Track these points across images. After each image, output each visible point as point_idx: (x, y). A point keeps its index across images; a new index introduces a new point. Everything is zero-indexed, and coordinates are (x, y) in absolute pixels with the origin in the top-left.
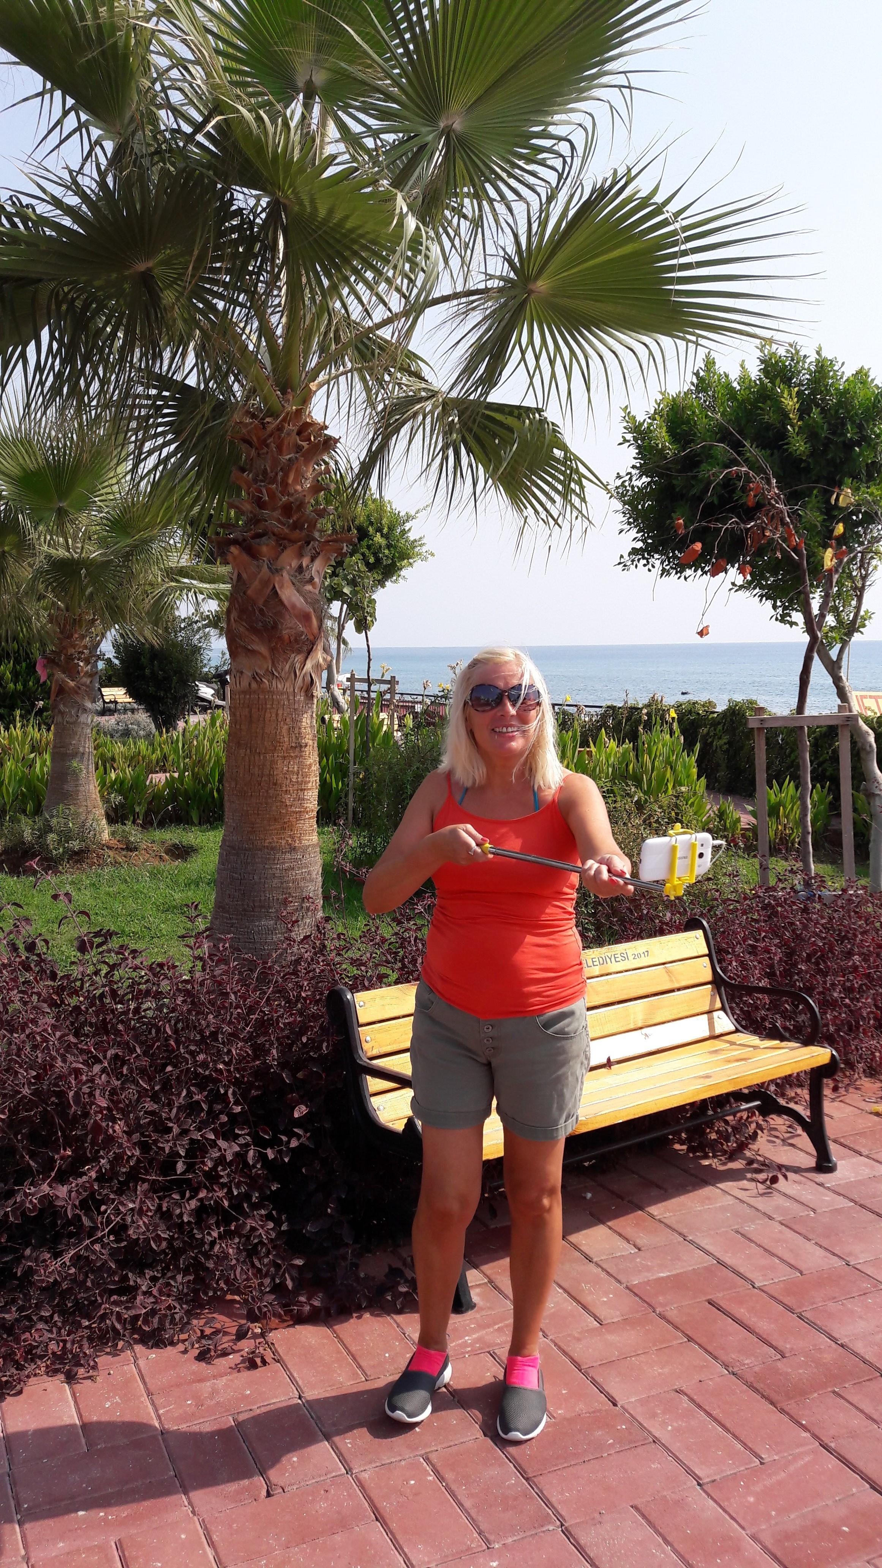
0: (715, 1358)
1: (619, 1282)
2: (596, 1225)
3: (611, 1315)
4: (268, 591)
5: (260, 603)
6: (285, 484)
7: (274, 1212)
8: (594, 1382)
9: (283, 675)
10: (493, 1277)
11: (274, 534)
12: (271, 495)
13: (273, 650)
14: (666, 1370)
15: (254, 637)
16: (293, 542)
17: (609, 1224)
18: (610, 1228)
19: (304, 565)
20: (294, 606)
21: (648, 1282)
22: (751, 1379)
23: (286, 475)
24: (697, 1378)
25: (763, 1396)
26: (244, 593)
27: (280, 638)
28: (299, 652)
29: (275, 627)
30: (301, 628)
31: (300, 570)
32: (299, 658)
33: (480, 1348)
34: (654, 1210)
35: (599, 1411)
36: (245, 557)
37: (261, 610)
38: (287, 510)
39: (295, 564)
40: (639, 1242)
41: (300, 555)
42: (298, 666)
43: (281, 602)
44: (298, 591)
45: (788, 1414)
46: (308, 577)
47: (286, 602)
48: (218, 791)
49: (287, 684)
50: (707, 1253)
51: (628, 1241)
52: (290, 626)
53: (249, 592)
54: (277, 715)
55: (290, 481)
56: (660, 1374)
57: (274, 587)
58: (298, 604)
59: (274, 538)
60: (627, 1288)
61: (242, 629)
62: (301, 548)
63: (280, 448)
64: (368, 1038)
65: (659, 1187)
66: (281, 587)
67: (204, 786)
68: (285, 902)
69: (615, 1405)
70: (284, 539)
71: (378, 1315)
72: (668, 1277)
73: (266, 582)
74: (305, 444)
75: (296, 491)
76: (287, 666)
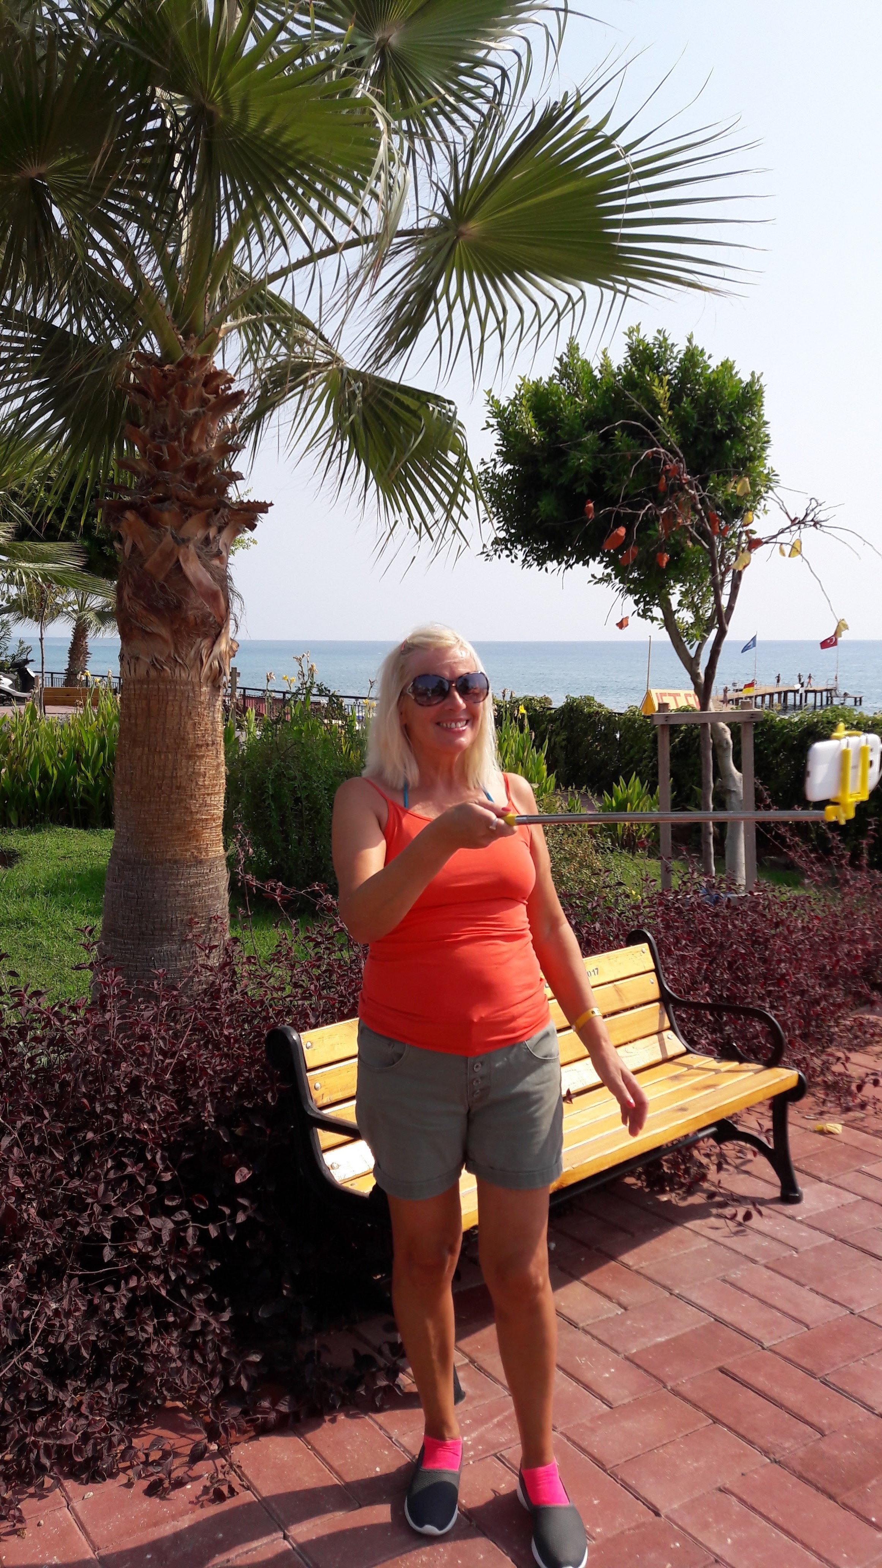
0: (751, 1443)
1: (615, 1351)
2: (569, 1282)
3: (621, 1395)
4: (170, 565)
5: (161, 578)
6: (189, 443)
7: (214, 1295)
8: (626, 1486)
9: (187, 662)
10: (474, 1355)
11: (178, 499)
12: (173, 454)
13: (175, 633)
14: (702, 1463)
15: (152, 618)
16: (201, 509)
17: (584, 1279)
18: (586, 1284)
19: (211, 536)
20: (200, 583)
21: (647, 1350)
22: (798, 1468)
23: (190, 432)
24: (738, 1471)
25: (818, 1489)
26: (141, 566)
27: (185, 620)
28: (205, 636)
29: (179, 606)
30: (208, 609)
31: (207, 541)
32: (206, 643)
33: (484, 1451)
34: (628, 1258)
35: (644, 1524)
36: (142, 525)
37: (162, 587)
38: (192, 472)
39: (200, 535)
40: (624, 1300)
41: (207, 525)
42: (204, 652)
43: (185, 578)
44: (205, 566)
45: (852, 1509)
46: (215, 550)
47: (191, 578)
48: (40, 790)
49: (193, 673)
50: (701, 1309)
51: (610, 1298)
52: (196, 606)
53: (147, 565)
54: (181, 708)
55: (194, 439)
56: (696, 1469)
57: (178, 560)
58: (204, 581)
59: (178, 503)
60: (627, 1358)
61: (138, 608)
62: (209, 516)
63: (182, 398)
64: (318, 1085)
65: (624, 1230)
66: (186, 560)
67: (24, 785)
68: (190, 924)
69: (657, 1514)
70: (189, 505)
71: (353, 1416)
72: (668, 1342)
73: (168, 555)
74: (212, 397)
75: (201, 450)
76: (193, 652)
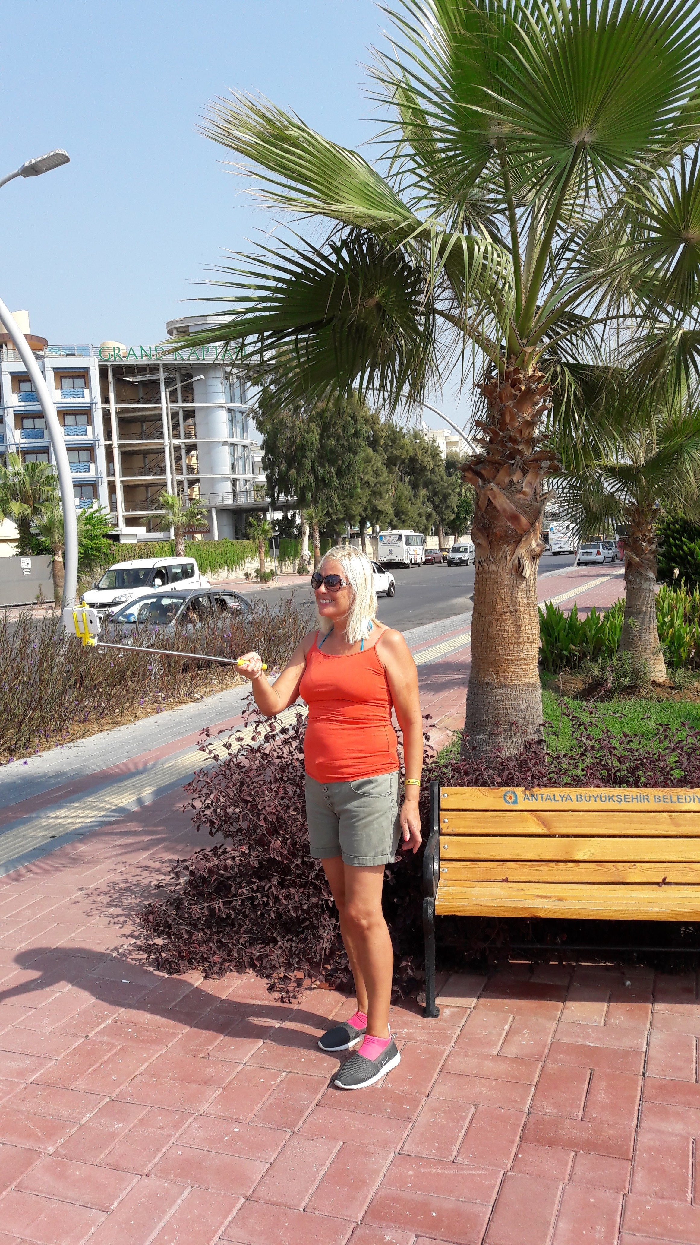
3: (513, 1052)
4: (486, 502)
10: (480, 1007)
13: (490, 543)
18: (609, 1006)
19: (515, 480)
20: (505, 511)
21: (572, 1045)
27: (496, 534)
28: (510, 544)
30: (512, 526)
31: (511, 484)
39: (507, 480)
40: (613, 1021)
41: (512, 474)
42: (509, 553)
43: (495, 508)
44: (509, 499)
47: (499, 508)
51: (607, 1018)
52: (501, 525)
57: (489, 499)
58: (508, 509)
60: (553, 1042)
66: (495, 498)
72: (591, 1046)
76: (501, 554)
